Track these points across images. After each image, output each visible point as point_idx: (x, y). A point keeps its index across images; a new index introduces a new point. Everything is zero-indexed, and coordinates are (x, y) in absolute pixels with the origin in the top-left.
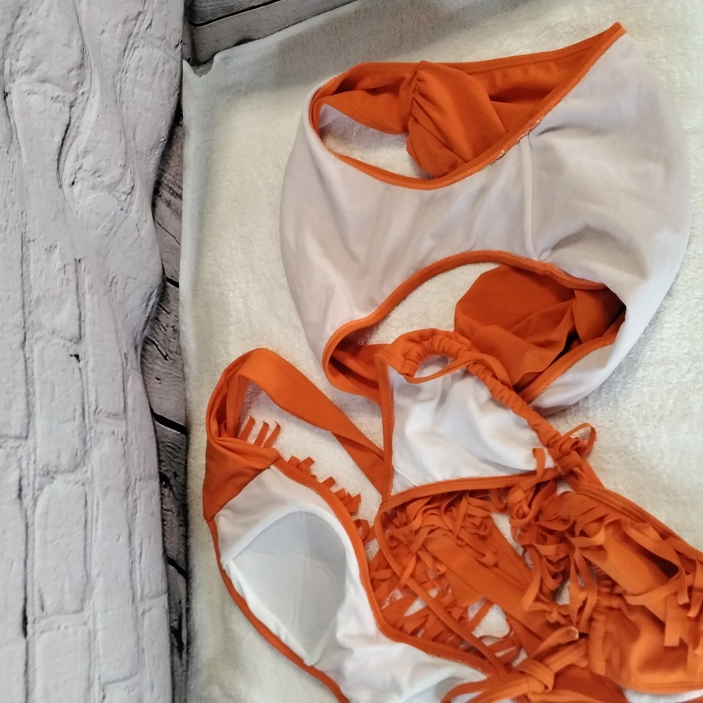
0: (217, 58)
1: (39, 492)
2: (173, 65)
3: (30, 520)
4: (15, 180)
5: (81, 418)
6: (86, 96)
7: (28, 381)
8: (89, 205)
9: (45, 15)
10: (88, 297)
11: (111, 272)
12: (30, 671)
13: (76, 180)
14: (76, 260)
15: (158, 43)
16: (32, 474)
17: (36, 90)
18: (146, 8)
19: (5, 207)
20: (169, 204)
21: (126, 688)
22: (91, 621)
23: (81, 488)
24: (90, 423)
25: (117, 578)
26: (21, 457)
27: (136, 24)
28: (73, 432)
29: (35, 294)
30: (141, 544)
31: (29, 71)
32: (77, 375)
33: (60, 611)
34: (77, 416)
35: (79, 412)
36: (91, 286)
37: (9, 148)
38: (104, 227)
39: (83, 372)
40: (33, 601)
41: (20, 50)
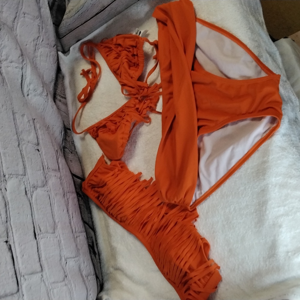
0: (71, 49)
1: (32, 193)
2: (54, 53)
3: (31, 202)
4: (7, 94)
5: (43, 170)
6: (26, 65)
7: (22, 157)
8: (35, 102)
9: (7, 40)
10: (39, 131)
11: (47, 124)
12: (39, 251)
13: (29, 94)
14: (33, 119)
15: (46, 46)
16: (29, 187)
17: (10, 65)
18: (40, 35)
19: (5, 102)
20: (60, 101)
21: (75, 260)
22: (58, 237)
23: (47, 193)
24: (46, 172)
25: (65, 224)
26: (24, 181)
27: (37, 41)
28: (41, 174)
29: (20, 130)
30: (72, 214)
31: (6, 59)
32: (39, 156)
33: (47, 232)
34: (41, 169)
35: (42, 168)
36: (40, 128)
37: (3, 84)
38: (41, 109)
39: (41, 155)
40: (37, 228)
41: (2, 53)
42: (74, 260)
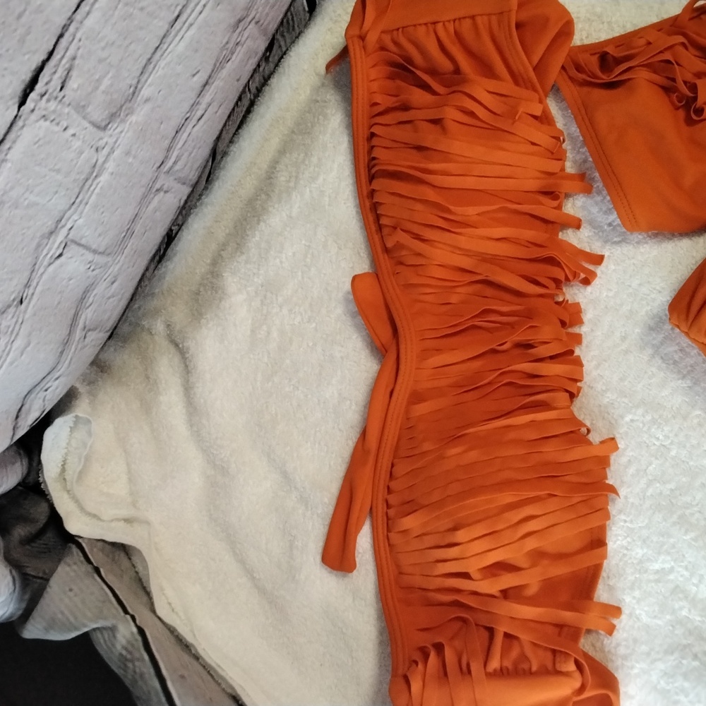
21: (91, 262)
22: (105, 151)
25: (162, 123)
30: (208, 106)
40: (57, 66)
42: (90, 259)
